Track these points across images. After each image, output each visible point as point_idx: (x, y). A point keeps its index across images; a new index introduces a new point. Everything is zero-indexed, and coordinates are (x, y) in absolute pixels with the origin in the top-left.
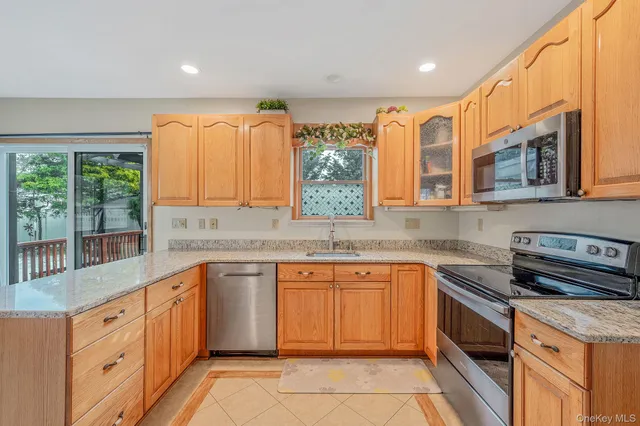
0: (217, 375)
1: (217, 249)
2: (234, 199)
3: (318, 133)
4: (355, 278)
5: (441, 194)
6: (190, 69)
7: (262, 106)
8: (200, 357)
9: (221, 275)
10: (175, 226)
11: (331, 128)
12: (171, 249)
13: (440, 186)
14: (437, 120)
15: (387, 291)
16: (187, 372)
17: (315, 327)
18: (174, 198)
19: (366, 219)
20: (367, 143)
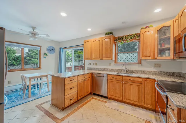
0: (94, 98)
1: (97, 70)
2: (99, 58)
3: (121, 39)
4: (129, 81)
5: (167, 54)
6: (89, 30)
7: (106, 34)
8: (91, 94)
9: (95, 76)
10: (89, 65)
11: (126, 37)
12: (88, 69)
13: (167, 52)
14: (164, 28)
15: (140, 87)
16: (88, 96)
17: (117, 93)
18: (87, 58)
19: (138, 63)
20: (137, 39)
